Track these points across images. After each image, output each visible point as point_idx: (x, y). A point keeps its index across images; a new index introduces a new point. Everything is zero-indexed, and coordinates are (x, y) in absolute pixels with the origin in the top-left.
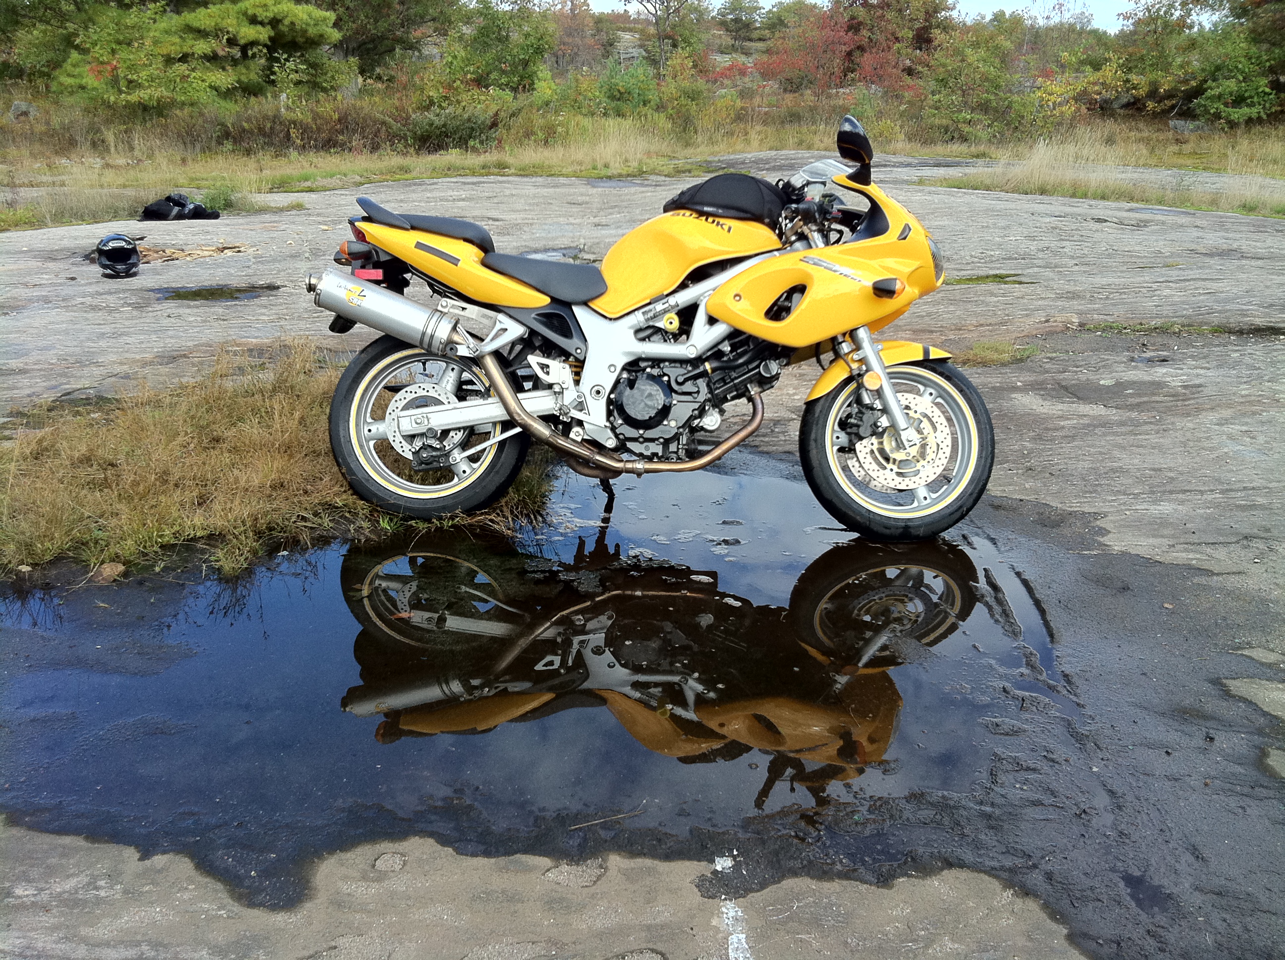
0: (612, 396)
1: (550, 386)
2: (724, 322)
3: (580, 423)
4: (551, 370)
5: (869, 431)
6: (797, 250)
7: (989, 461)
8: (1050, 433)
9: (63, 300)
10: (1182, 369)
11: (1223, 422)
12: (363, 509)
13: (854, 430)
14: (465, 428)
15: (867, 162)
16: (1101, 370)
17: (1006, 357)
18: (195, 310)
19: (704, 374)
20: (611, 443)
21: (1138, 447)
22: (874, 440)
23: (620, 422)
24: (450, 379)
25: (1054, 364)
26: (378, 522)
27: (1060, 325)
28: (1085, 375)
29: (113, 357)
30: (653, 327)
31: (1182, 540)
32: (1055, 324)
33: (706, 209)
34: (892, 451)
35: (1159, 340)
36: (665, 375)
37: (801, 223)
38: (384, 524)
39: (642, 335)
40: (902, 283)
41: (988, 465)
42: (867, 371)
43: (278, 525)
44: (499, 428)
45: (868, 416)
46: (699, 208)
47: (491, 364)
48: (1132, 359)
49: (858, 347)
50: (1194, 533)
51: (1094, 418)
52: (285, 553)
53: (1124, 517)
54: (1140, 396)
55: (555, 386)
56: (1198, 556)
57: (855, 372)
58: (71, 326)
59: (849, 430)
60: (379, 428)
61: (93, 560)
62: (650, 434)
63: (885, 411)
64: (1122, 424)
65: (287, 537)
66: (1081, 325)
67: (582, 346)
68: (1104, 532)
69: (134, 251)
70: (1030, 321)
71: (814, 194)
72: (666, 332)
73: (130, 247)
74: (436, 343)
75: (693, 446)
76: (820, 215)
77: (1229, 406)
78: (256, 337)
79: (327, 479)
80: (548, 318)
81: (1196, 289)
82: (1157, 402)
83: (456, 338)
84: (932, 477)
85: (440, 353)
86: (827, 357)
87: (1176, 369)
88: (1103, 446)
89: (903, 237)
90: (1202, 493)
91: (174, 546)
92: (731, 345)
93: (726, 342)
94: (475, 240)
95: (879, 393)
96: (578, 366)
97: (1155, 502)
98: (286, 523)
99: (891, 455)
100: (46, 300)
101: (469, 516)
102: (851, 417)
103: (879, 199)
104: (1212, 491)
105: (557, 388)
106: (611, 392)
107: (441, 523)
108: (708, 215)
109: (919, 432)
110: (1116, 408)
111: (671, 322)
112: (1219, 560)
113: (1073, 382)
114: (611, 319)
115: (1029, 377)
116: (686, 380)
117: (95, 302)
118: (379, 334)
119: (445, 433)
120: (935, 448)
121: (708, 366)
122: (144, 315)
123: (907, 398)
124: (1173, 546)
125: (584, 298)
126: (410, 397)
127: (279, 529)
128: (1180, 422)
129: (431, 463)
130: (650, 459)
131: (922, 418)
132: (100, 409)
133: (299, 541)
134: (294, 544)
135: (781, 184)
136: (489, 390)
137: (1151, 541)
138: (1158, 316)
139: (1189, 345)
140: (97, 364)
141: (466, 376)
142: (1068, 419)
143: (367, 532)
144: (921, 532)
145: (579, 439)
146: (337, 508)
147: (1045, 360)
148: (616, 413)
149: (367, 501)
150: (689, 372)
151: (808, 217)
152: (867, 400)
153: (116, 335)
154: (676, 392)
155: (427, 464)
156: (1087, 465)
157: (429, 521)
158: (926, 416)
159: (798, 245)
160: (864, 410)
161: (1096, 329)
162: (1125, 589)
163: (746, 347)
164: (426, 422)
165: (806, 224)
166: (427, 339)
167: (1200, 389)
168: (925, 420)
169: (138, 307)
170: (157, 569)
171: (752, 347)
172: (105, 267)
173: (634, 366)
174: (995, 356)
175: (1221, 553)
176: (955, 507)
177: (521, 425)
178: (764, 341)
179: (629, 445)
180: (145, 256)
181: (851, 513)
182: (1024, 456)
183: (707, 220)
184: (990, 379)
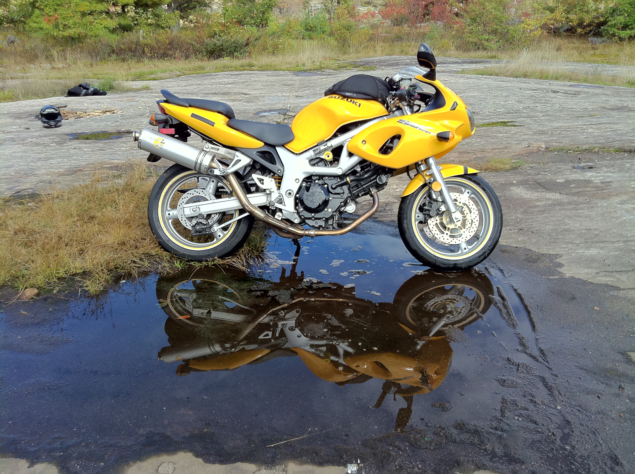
0: (297, 196)
1: (265, 190)
2: (357, 155)
3: (281, 210)
4: (264, 182)
5: (435, 213)
6: (397, 116)
7: (500, 227)
8: (532, 209)
9: (22, 140)
10: (600, 173)
11: (623, 202)
12: (166, 256)
13: (427, 212)
14: (219, 213)
15: (434, 68)
16: (558, 174)
17: (508, 167)
18: (88, 145)
19: (346, 183)
20: (297, 221)
21: (578, 216)
22: (438, 218)
23: (301, 209)
24: (211, 187)
25: (533, 170)
26: (174, 263)
27: (536, 148)
28: (549, 176)
29: (43, 171)
30: (319, 158)
31: (603, 270)
32: (533, 148)
33: (347, 94)
34: (447, 224)
35: (587, 156)
36: (325, 184)
37: (398, 101)
38: (177, 264)
39: (313, 162)
40: (453, 134)
41: (499, 230)
42: (434, 181)
43: (120, 266)
44: (237, 213)
45: (434, 204)
46: (343, 93)
47: (233, 179)
48: (574, 168)
49: (429, 168)
50: (609, 265)
51: (554, 200)
52: (124, 281)
53: (571, 257)
54: (579, 188)
55: (267, 191)
56: (611, 279)
57: (428, 182)
58: (24, 154)
59: (424, 213)
60: (174, 213)
61: (21, 287)
62: (318, 215)
63: (444, 202)
64: (569, 203)
65: (125, 272)
66: (547, 148)
67: (282, 169)
68: (560, 265)
69: (59, 114)
70: (520, 147)
71: (405, 86)
72: (326, 161)
73: (57, 112)
74: (203, 168)
75: (341, 222)
76: (408, 97)
77: (626, 193)
78: (118, 160)
79: (148, 239)
80: (263, 154)
81: (606, 128)
82: (588, 191)
83: (214, 165)
84: (469, 238)
85: (205, 173)
86: (412, 173)
87: (597, 173)
88: (560, 217)
89: (453, 109)
90: (613, 243)
91: (64, 278)
92: (361, 167)
93: (359, 166)
94: (223, 112)
95: (441, 192)
96: (279, 180)
97: (588, 248)
98: (125, 264)
99: (447, 226)
100: (13, 140)
101: (222, 259)
102: (425, 206)
103: (440, 88)
104: (618, 241)
105: (268, 192)
106: (297, 193)
107: (207, 263)
108: (348, 97)
109: (462, 212)
110: (566, 194)
111: (328, 156)
112: (623, 281)
113: (543, 180)
114: (296, 154)
115: (519, 178)
116: (337, 187)
117: (38, 141)
118: (172, 163)
119: (209, 216)
120: (470, 221)
121: (348, 179)
122: (62, 147)
123: (454, 195)
124: (598, 273)
125: (282, 142)
126: (190, 196)
127: (121, 268)
128: (600, 203)
129: (202, 232)
130: (319, 228)
131: (463, 206)
132: (33, 201)
133: (131, 274)
134: (129, 275)
135: (387, 80)
136: (232, 193)
137: (586, 271)
138: (587, 143)
139: (603, 159)
140: (35, 175)
141: (220, 184)
142: (540, 201)
143: (167, 269)
144: (463, 266)
145: (280, 219)
146: (152, 256)
147: (528, 168)
148: (299, 205)
149: (168, 252)
150: (339, 182)
151: (401, 98)
152: (434, 197)
153: (47, 159)
154: (331, 193)
155: (200, 232)
156: (551, 227)
157: (201, 262)
158: (465, 204)
159: (397, 113)
160: (432, 202)
161: (554, 150)
162: (573, 298)
163: (369, 168)
164: (198, 210)
165: (400, 102)
166: (198, 166)
167: (610, 184)
168: (465, 207)
169: (59, 144)
170: (55, 292)
171: (372, 168)
172: (44, 122)
173: (309, 179)
174: (502, 167)
175: (624, 277)
176: (481, 253)
177: (249, 212)
178: (378, 165)
179: (307, 221)
180: (66, 116)
181: (425, 256)
182: (518, 223)
183: (347, 100)
184: (499, 179)
